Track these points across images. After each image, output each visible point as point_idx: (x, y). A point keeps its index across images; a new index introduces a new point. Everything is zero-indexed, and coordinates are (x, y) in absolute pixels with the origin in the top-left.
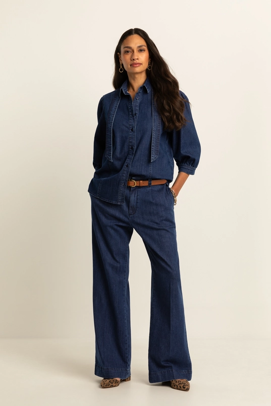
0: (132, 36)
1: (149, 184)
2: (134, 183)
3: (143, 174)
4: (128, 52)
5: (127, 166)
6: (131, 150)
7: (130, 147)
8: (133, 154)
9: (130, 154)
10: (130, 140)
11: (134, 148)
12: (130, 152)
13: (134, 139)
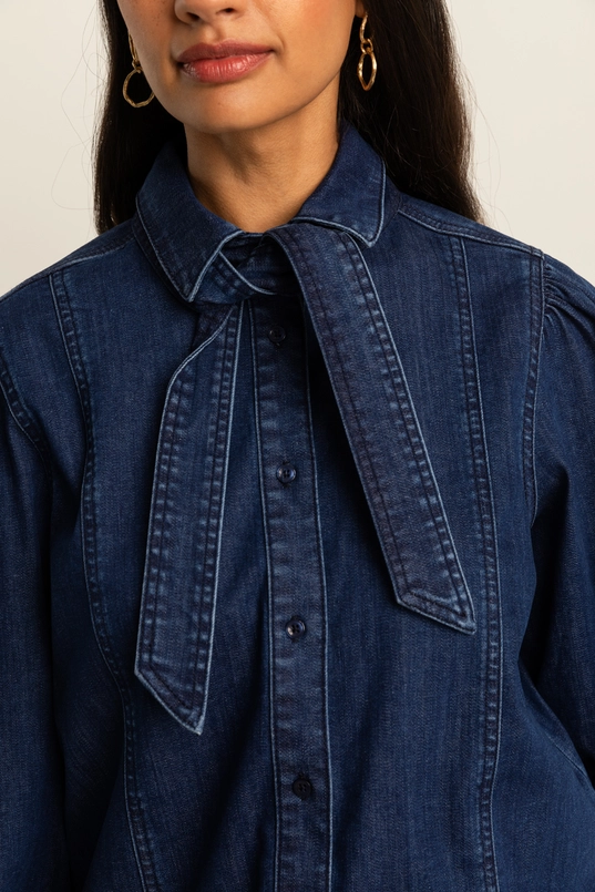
6: (290, 808)
7: (285, 780)
8: (321, 837)
9: (287, 838)
10: (287, 725)
11: (319, 786)
12: (289, 823)
13: (317, 707)
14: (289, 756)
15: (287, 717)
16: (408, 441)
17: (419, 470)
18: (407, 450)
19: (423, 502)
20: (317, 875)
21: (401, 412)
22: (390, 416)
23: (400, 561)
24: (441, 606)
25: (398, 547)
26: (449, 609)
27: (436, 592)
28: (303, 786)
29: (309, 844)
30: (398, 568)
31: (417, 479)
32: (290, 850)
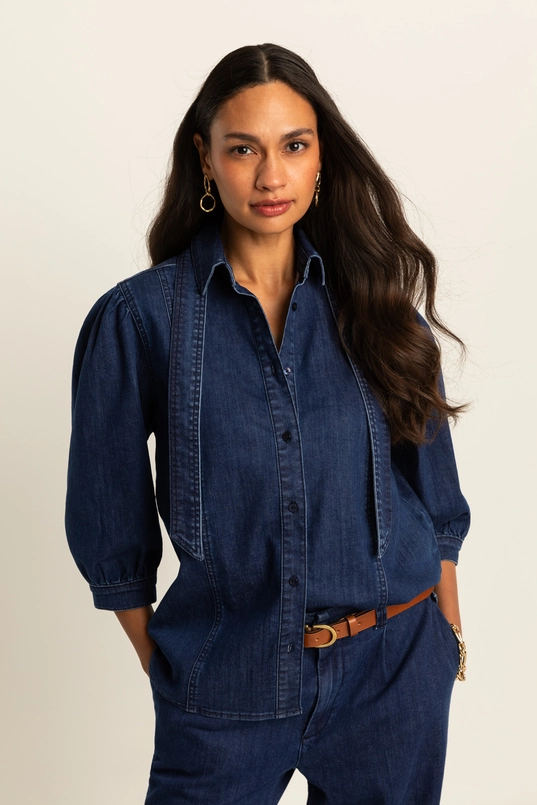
0: (258, 89)
1: (378, 620)
2: (328, 634)
3: (357, 602)
4: (241, 150)
5: (294, 582)
6: (288, 517)
7: (285, 504)
8: (301, 529)
9: (287, 530)
10: (286, 479)
11: (301, 506)
12: (287, 524)
13: (299, 471)
14: (287, 493)
15: (286, 476)
16: (193, 471)
17: (194, 484)
18: (192, 474)
19: (192, 498)
20: (301, 546)
21: (194, 458)
22: (189, 457)
23: (176, 519)
24: (187, 544)
25: (177, 513)
26: (190, 547)
27: (187, 537)
28: (294, 507)
29: (296, 533)
30: (175, 522)
31: (192, 488)
32: (288, 535)
